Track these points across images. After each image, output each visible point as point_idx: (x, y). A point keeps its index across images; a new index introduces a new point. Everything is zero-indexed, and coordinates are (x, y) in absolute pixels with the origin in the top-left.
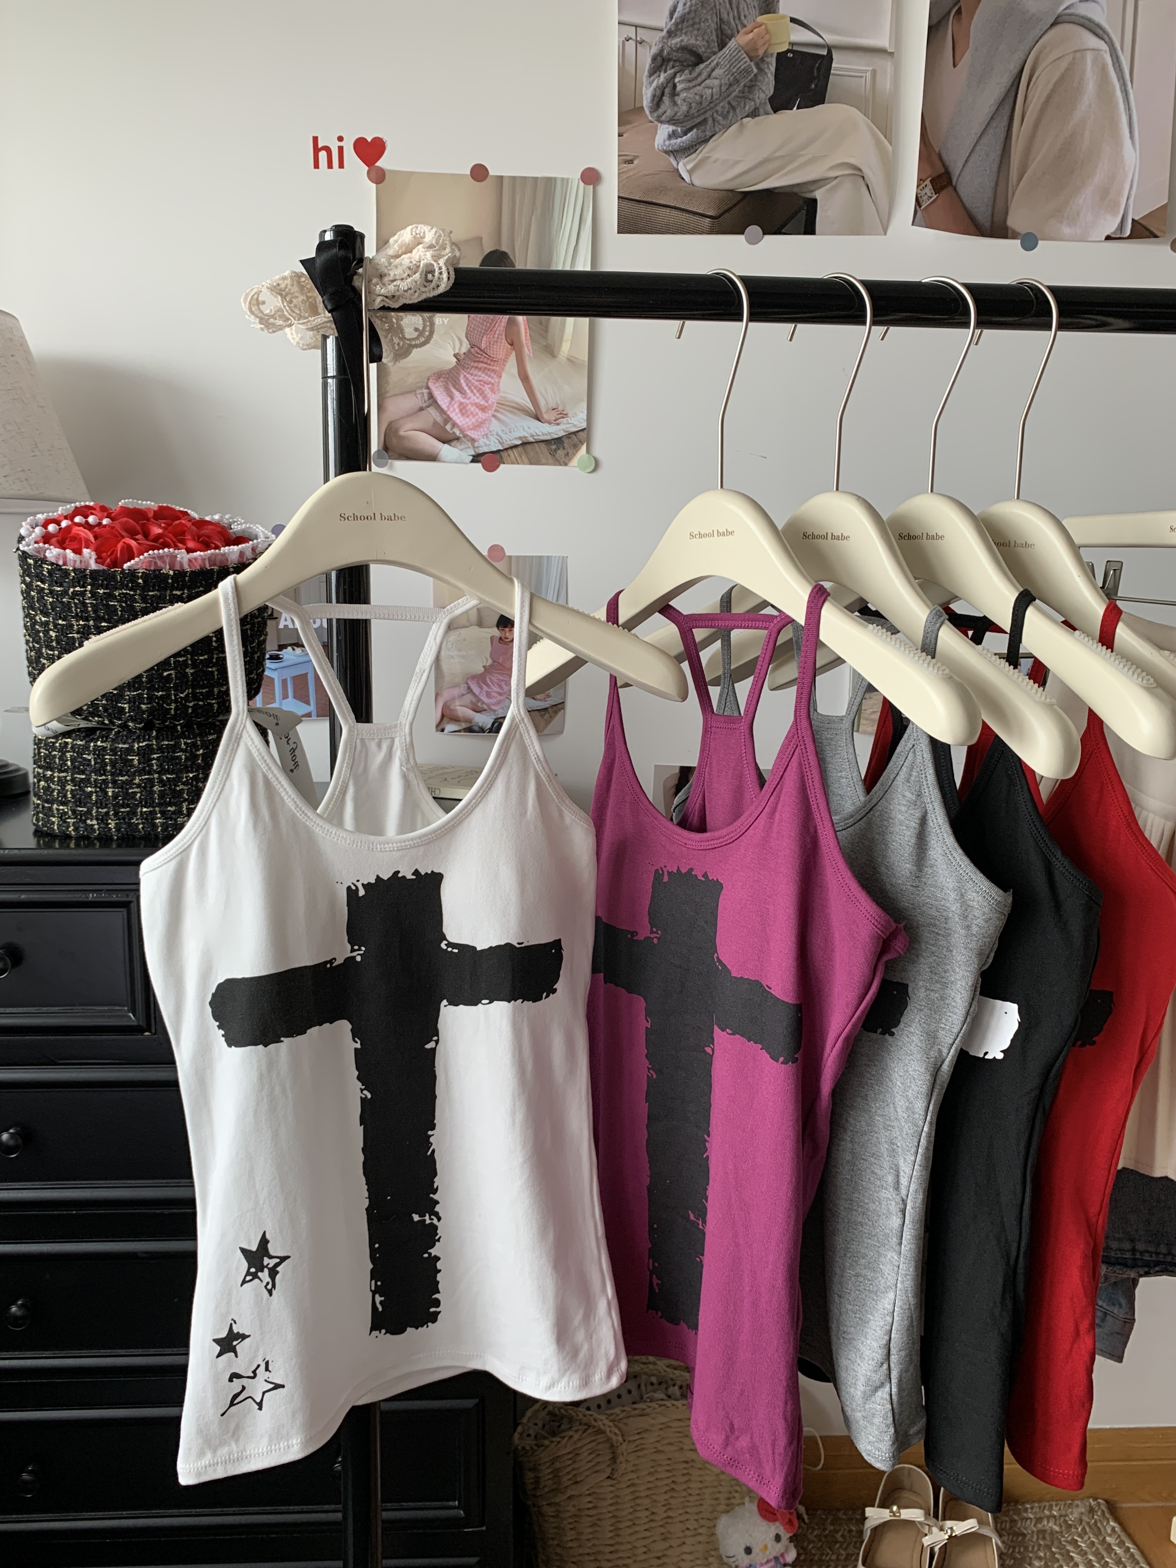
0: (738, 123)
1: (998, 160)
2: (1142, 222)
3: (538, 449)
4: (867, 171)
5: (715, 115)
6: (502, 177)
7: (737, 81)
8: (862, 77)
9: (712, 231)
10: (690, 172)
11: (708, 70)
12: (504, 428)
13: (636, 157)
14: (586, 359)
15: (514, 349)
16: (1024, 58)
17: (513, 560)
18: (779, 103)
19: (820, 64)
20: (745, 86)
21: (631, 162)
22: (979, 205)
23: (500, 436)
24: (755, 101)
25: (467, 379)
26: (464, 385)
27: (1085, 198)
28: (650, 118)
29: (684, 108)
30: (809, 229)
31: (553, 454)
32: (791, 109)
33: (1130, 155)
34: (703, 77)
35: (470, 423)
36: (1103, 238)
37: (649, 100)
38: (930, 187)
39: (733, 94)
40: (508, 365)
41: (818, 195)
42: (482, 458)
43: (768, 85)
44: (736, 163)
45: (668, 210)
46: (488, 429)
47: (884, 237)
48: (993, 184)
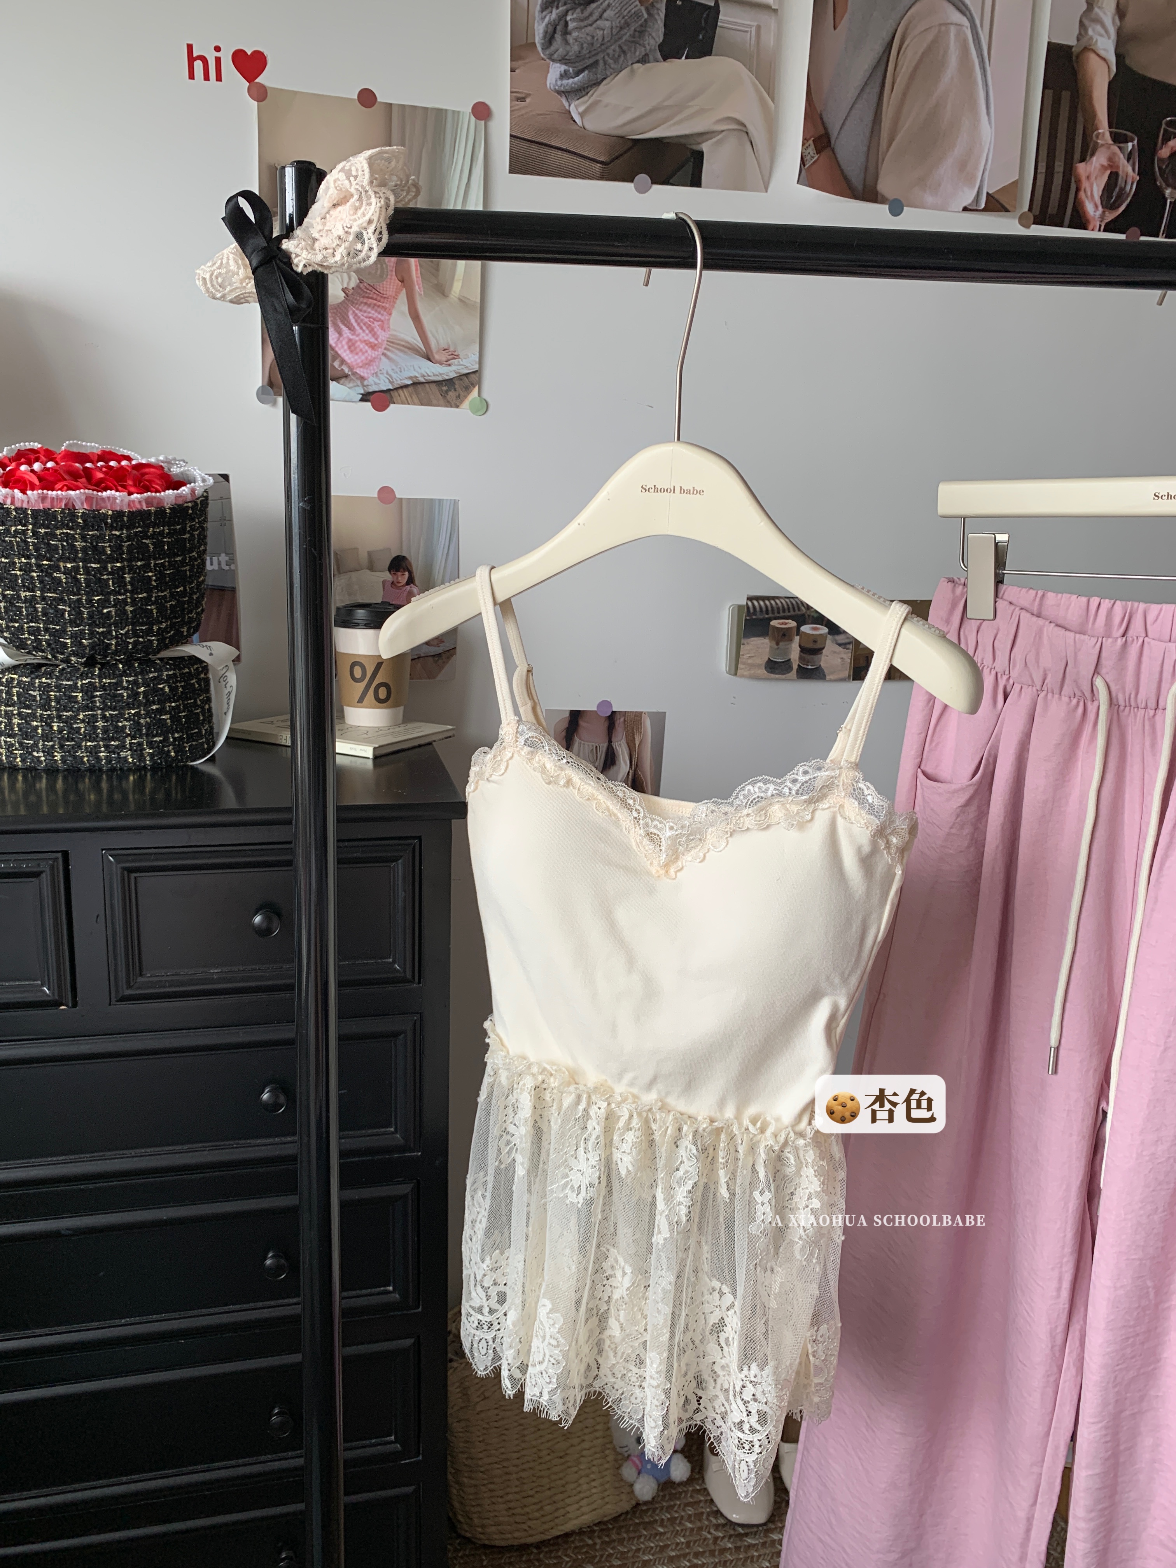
0: (628, 69)
1: (870, 125)
2: (996, 196)
3: (428, 389)
4: (751, 128)
5: (606, 58)
6: (390, 105)
7: (627, 24)
8: (747, 32)
9: (602, 178)
10: (582, 115)
11: (600, 10)
12: (394, 367)
13: (528, 95)
14: (478, 300)
15: (404, 286)
16: (894, 27)
17: (404, 503)
18: (669, 51)
19: (708, 15)
20: (635, 31)
21: (523, 99)
22: (853, 168)
23: (390, 376)
24: (645, 47)
25: (356, 315)
26: (353, 321)
27: (946, 169)
28: (542, 55)
29: (576, 47)
30: (696, 182)
31: (444, 395)
32: (680, 58)
33: (987, 131)
34: (595, 16)
35: (359, 361)
36: (961, 209)
37: (541, 35)
38: (812, 146)
39: (624, 38)
40: (398, 302)
41: (705, 147)
42: (371, 397)
43: (657, 33)
44: (627, 109)
45: (560, 153)
46: (378, 367)
47: (764, 194)
48: (865, 149)
